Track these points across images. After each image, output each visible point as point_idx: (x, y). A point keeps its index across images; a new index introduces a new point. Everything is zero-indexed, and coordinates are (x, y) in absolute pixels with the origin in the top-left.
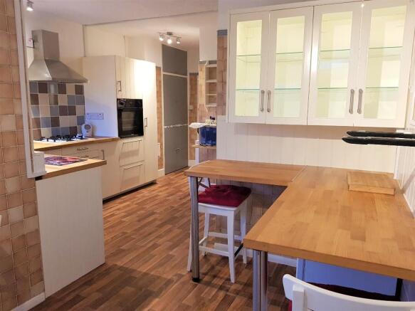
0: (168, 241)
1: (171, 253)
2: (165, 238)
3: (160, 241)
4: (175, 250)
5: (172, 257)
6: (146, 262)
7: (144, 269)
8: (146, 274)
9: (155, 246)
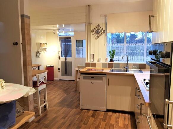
0: (58, 121)
1: (56, 115)
2: (61, 122)
3: (62, 121)
4: (54, 117)
5: (55, 114)
6: (65, 111)
7: (64, 109)
8: (63, 107)
9: (64, 118)
